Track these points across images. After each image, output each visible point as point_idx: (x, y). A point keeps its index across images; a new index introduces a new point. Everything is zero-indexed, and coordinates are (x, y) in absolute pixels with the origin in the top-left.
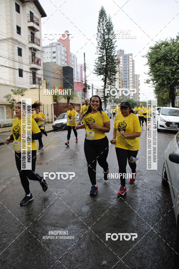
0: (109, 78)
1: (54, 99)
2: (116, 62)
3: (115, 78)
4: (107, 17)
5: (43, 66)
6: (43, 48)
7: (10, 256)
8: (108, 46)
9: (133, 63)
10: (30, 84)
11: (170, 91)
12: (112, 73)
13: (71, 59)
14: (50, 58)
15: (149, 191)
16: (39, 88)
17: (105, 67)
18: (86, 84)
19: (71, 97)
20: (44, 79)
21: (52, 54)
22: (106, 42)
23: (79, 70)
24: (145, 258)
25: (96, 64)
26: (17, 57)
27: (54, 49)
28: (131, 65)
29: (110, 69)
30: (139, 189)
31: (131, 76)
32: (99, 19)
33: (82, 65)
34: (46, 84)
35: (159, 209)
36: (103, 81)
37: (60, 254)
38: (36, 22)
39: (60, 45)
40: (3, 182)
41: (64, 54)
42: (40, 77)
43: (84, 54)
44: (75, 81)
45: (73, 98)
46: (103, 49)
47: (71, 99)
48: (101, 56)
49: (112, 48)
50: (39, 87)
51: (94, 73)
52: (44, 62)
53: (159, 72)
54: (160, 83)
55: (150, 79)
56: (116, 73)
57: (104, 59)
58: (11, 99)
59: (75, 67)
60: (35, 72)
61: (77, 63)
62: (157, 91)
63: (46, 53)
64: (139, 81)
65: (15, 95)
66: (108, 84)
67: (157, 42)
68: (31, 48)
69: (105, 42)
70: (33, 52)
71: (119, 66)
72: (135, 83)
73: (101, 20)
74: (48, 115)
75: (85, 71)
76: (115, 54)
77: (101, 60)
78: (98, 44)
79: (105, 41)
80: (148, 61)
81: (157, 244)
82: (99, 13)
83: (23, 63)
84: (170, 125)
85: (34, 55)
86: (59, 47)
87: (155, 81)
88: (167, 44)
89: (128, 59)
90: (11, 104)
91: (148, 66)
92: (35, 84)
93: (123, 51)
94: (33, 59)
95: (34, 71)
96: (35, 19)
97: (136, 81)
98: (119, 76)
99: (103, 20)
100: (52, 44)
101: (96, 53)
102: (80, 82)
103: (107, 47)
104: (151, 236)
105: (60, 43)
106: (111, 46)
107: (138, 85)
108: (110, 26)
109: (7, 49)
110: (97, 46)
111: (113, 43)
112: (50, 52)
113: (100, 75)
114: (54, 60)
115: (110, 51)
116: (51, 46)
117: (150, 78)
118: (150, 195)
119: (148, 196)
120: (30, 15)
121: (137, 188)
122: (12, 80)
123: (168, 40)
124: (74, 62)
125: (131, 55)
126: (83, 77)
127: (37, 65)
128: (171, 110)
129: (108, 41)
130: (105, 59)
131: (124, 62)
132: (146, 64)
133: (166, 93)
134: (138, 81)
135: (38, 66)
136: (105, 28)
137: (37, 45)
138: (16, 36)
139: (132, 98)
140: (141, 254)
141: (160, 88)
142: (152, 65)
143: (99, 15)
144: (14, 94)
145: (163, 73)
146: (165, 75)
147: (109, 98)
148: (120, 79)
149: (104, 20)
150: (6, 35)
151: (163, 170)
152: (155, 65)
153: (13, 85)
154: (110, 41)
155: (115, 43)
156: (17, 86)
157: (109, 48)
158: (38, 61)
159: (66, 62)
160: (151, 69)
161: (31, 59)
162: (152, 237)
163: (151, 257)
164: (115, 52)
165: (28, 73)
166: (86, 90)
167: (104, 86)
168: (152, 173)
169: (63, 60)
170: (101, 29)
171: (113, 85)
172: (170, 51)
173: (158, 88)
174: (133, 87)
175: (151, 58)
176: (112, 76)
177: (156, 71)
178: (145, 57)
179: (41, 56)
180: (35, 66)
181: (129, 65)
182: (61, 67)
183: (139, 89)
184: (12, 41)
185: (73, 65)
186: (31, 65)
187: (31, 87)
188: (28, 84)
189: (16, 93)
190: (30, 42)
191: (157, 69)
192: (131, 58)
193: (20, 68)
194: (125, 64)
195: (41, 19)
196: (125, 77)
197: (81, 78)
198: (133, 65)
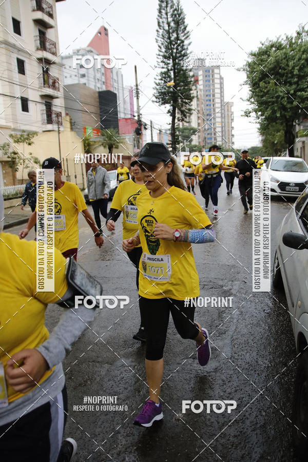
0: (179, 109)
1: (85, 149)
2: (191, 81)
3: (190, 110)
5: (64, 91)
6: (62, 58)
8: (176, 53)
9: (221, 82)
10: (42, 124)
11: (285, 129)
12: (184, 100)
13: (112, 78)
14: (76, 76)
16: (59, 131)
17: (172, 89)
18: (141, 121)
19: (114, 144)
20: (67, 114)
21: (78, 70)
22: (172, 46)
23: (127, 97)
25: (156, 86)
26: (16, 76)
28: (217, 86)
29: (182, 93)
31: (218, 105)
32: (159, 2)
33: (132, 88)
34: (71, 123)
35: (269, 327)
36: (169, 114)
38: (48, 10)
39: (92, 53)
42: (60, 111)
43: (136, 67)
44: (121, 115)
45: (118, 146)
46: (168, 58)
47: (115, 148)
48: (165, 70)
49: (185, 55)
50: (59, 128)
51: (153, 101)
52: (66, 84)
53: (267, 96)
54: (269, 116)
55: (251, 110)
56: (192, 101)
57: (169, 77)
58: (11, 150)
59: (121, 91)
60: (50, 103)
62: (264, 130)
63: (68, 67)
64: (232, 113)
65: (17, 144)
66: (179, 120)
67: (263, 42)
68: (40, 60)
70: (44, 66)
71: (196, 87)
72: (225, 117)
73: (163, 5)
74: (76, 177)
75: (138, 98)
77: (165, 78)
78: (159, 48)
79: (171, 43)
80: (248, 77)
81: (265, 383)
83: (29, 87)
84: (287, 187)
85: (47, 72)
87: (260, 113)
88: (281, 45)
89: (212, 75)
90: (10, 159)
91: (248, 86)
92: (51, 123)
94: (45, 78)
95: (48, 100)
96: (44, 6)
97: (226, 113)
98: (198, 105)
99: (167, 5)
100: (78, 50)
101: (157, 65)
102: (130, 119)
103: (174, 54)
104: (255, 371)
105: (92, 50)
106: (183, 53)
107: (230, 121)
108: (179, 15)
110: (158, 53)
113: (164, 104)
114: (83, 81)
115: (180, 62)
117: (251, 107)
118: (253, 304)
119: (249, 306)
122: (11, 117)
123: (282, 39)
124: (118, 83)
125: (218, 67)
126: (135, 109)
127: (53, 89)
128: (288, 161)
129: (176, 43)
130: (173, 76)
131: (206, 81)
133: (279, 133)
134: (230, 113)
135: (56, 92)
136: (170, 19)
137: (51, 53)
138: (13, 38)
139: (220, 143)
140: (239, 399)
141: (268, 125)
142: (255, 85)
144: (15, 142)
145: (273, 98)
146: (277, 102)
147: (181, 144)
148: (198, 111)
149: (169, 5)
151: (275, 263)
152: (259, 85)
153: (12, 125)
154: (180, 43)
155: (189, 47)
156: (19, 128)
157: (178, 55)
158: (54, 83)
159: (104, 82)
160: (253, 92)
161: (42, 79)
162: (257, 372)
165: (38, 104)
166: (140, 132)
167: (171, 123)
169: (98, 80)
170: (163, 22)
171: (188, 121)
172: (284, 59)
173: (265, 124)
174: (222, 125)
175: (252, 72)
176: (185, 106)
177: (262, 94)
178: (242, 70)
179: (59, 74)
180: (49, 91)
181: (214, 85)
182: (95, 92)
183: (233, 128)
184: (6, 46)
185: (117, 87)
186: (42, 90)
187: (44, 130)
188: (40, 124)
189: (18, 140)
190: (38, 49)
191: (264, 92)
192: (218, 74)
193: (22, 96)
194: (207, 83)
195: (55, 6)
196: (208, 107)
197: (132, 110)
198: (221, 86)
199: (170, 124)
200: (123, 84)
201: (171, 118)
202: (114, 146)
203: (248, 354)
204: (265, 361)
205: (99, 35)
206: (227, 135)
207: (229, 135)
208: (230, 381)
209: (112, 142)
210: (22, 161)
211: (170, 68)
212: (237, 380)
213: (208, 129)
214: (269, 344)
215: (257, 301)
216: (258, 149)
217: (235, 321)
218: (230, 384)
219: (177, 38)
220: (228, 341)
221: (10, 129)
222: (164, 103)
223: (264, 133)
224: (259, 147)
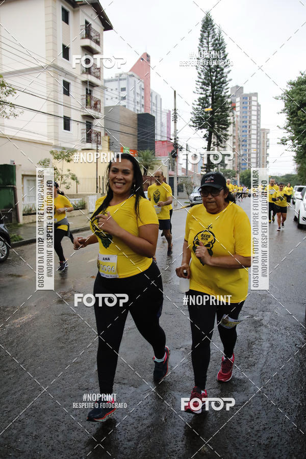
0: (216, 134)
2: (229, 108)
3: (226, 135)
4: (215, 30)
5: (105, 112)
6: (105, 81)
7: (46, 428)
8: (215, 80)
9: (258, 109)
10: (82, 142)
12: (221, 126)
13: (151, 102)
14: (116, 98)
15: (283, 331)
16: (97, 150)
17: (209, 115)
18: (177, 144)
19: (149, 165)
20: (106, 134)
21: (119, 93)
22: (212, 73)
23: (164, 120)
24: (275, 446)
25: (193, 111)
26: (61, 97)
27: (123, 84)
28: (254, 113)
29: (219, 119)
30: (266, 326)
31: (254, 132)
32: (201, 33)
33: (170, 111)
34: (109, 142)
35: (301, 363)
36: (206, 138)
37: (129, 431)
38: (95, 38)
39: (133, 78)
40: (35, 304)
41: (139, 92)
42: (100, 131)
44: (158, 138)
45: (153, 167)
46: (207, 85)
47: (151, 169)
48: (204, 96)
49: (223, 82)
50: (97, 147)
51: (190, 126)
52: (106, 106)
53: (304, 125)
55: (287, 138)
56: (228, 127)
57: (207, 102)
59: (159, 115)
60: (90, 123)
61: (162, 107)
62: (300, 158)
63: (109, 90)
64: (268, 140)
65: (56, 160)
66: (214, 145)
67: (303, 72)
68: (85, 83)
69: (210, 73)
70: (88, 88)
71: (233, 113)
72: (260, 143)
73: (205, 35)
75: (175, 122)
76: (228, 94)
77: (203, 103)
78: (199, 75)
79: (210, 70)
80: (286, 106)
82: (201, 23)
83: (72, 107)
85: (90, 94)
86: (132, 80)
87: (297, 141)
89: (250, 102)
91: (285, 114)
92: (90, 142)
93: (242, 88)
94: (88, 100)
95: (89, 120)
96: (92, 34)
97: (262, 141)
98: (234, 131)
99: (209, 35)
100: (121, 75)
101: (195, 91)
102: (166, 141)
103: (213, 81)
105: (134, 74)
106: (222, 80)
107: (265, 148)
108: (220, 44)
109: (45, 83)
110: (198, 79)
111: (225, 75)
112: (116, 89)
114: (123, 103)
115: (219, 89)
116: (119, 78)
117: (288, 135)
118: (284, 337)
119: (281, 339)
120: (86, 27)
121: (261, 325)
122: (53, 134)
124: (156, 107)
125: (256, 94)
127: (94, 110)
129: (216, 71)
130: (211, 102)
131: (243, 108)
132: (281, 111)
134: (266, 140)
135: (97, 113)
136: (211, 48)
137: (95, 76)
138: (61, 62)
141: (304, 154)
142: (293, 113)
143: (201, 26)
144: (55, 158)
147: (216, 168)
148: (234, 137)
149: (211, 35)
150: (45, 61)
152: (297, 113)
153: (53, 142)
154: (220, 71)
155: (228, 75)
156: (60, 145)
157: (217, 82)
158: (96, 104)
159: (143, 105)
160: (291, 121)
161: (85, 100)
162: (288, 411)
163: (286, 446)
164: (227, 90)
165: (80, 124)
166: (176, 155)
167: (207, 147)
168: (288, 301)
169: (138, 102)
171: (223, 146)
173: (301, 152)
174: (257, 151)
175: (290, 101)
176: (222, 132)
177: (299, 123)
178: (280, 98)
179: (101, 96)
180: (91, 112)
181: (250, 112)
182: (134, 115)
183: (267, 154)
184: (55, 69)
185: (155, 111)
186: (85, 111)
187: (83, 148)
188: (79, 143)
189: (58, 156)
190: (83, 73)
191: (301, 120)
192: (255, 101)
193: (66, 115)
194: (244, 110)
195: (102, 34)
196: (244, 134)
197: (169, 133)
198: (258, 113)
199: (205, 148)
200: (161, 108)
201: (207, 142)
202: (149, 167)
203: (278, 390)
204: (296, 399)
205: (141, 60)
206: (261, 162)
207: (263, 162)
208: (258, 418)
209: (148, 163)
210: (60, 177)
211: (208, 94)
212: (266, 417)
213: (243, 155)
214: (301, 381)
215: (289, 334)
216: (292, 177)
217: (265, 353)
218: (259, 421)
219: (217, 67)
220: (257, 374)
221: (51, 145)
222: (201, 128)
223: (300, 161)
224: (293, 175)
